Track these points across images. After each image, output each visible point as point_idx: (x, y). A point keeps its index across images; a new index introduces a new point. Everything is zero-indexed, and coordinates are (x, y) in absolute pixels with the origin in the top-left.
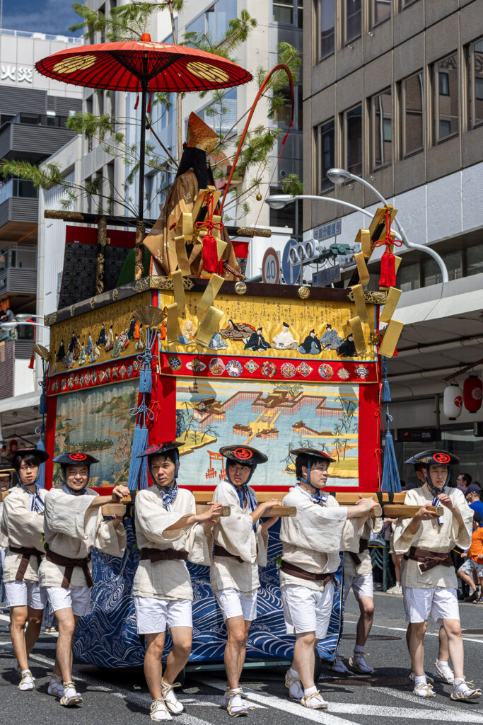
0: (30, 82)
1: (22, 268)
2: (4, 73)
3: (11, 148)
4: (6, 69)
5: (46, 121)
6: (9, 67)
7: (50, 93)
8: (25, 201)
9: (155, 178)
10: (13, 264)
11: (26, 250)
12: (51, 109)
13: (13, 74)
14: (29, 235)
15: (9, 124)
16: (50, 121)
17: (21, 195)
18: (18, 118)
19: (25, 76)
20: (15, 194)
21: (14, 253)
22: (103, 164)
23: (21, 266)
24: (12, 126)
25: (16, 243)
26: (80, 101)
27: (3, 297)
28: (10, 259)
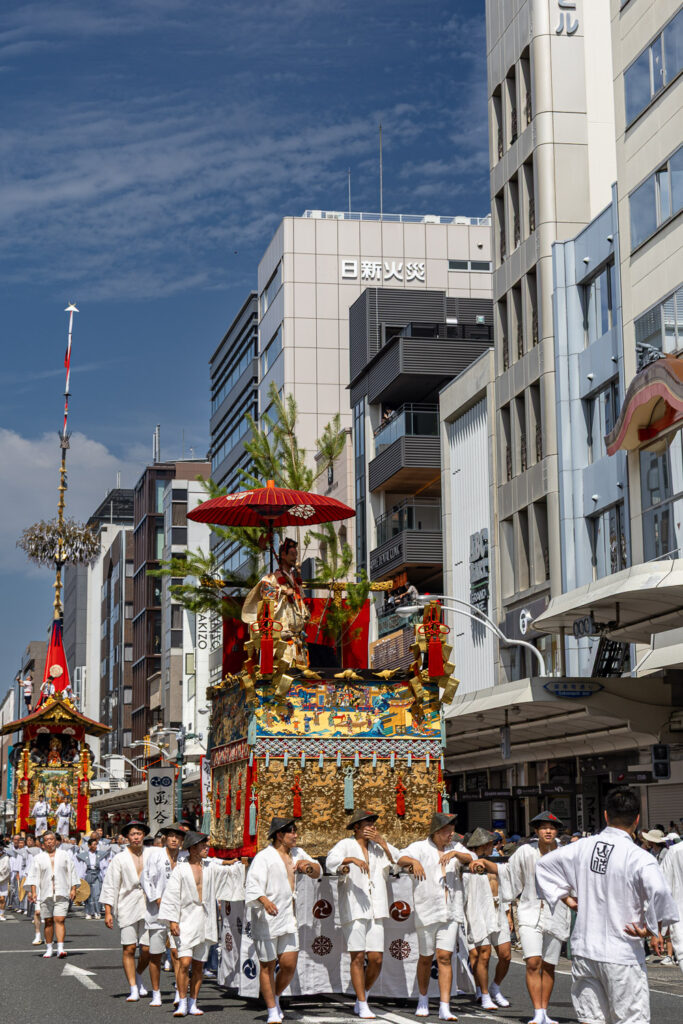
0: (423, 281)
1: (422, 530)
2: (388, 271)
3: (401, 371)
4: (390, 266)
5: (446, 333)
6: (394, 264)
7: (451, 294)
8: (423, 440)
9: (597, 402)
10: (410, 525)
11: (426, 505)
12: (451, 315)
13: (399, 272)
14: (429, 484)
15: (397, 340)
16: (451, 330)
17: (416, 432)
18: (409, 331)
19: (415, 273)
20: (408, 431)
21: (410, 510)
22: (524, 386)
23: (420, 527)
24: (401, 340)
25: (412, 496)
26: (490, 302)
27: (399, 569)
28: (405, 518)
